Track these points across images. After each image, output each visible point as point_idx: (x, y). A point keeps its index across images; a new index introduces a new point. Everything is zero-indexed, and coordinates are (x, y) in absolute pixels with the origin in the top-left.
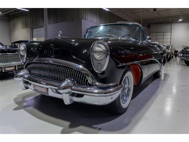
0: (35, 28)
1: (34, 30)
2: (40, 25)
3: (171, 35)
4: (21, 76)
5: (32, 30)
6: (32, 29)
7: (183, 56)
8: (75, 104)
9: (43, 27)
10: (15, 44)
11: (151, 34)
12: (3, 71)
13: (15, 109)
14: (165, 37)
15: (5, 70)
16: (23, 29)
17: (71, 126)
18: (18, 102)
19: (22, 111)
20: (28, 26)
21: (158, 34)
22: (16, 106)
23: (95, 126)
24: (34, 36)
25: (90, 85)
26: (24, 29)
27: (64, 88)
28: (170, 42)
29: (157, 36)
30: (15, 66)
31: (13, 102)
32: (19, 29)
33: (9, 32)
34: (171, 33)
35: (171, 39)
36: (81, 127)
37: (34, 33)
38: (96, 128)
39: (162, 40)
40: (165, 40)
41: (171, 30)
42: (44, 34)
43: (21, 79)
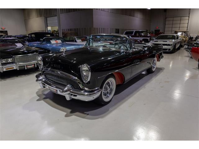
0: (48, 17)
1: (48, 19)
2: (53, 14)
3: (188, 20)
4: (40, 80)
5: (46, 19)
6: (46, 17)
7: (188, 48)
8: (73, 100)
9: (56, 16)
10: (31, 36)
11: (167, 18)
12: (26, 69)
13: (38, 100)
14: (182, 22)
15: (27, 68)
16: (37, 17)
17: (71, 112)
18: (39, 95)
19: (42, 101)
20: (42, 15)
21: (175, 19)
22: (39, 98)
23: (85, 113)
24: (48, 24)
25: (82, 90)
26: (39, 18)
27: (66, 91)
28: (187, 27)
29: (173, 21)
30: (35, 64)
31: (36, 95)
32: (33, 18)
33: (25, 20)
34: (189, 17)
35: (188, 24)
36: (77, 113)
37: (48, 22)
38: (86, 114)
39: (178, 26)
40: (181, 25)
41: (189, 14)
42: (57, 24)
43: (40, 82)
